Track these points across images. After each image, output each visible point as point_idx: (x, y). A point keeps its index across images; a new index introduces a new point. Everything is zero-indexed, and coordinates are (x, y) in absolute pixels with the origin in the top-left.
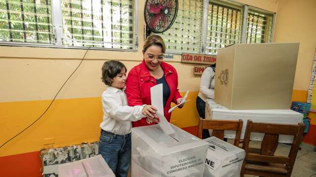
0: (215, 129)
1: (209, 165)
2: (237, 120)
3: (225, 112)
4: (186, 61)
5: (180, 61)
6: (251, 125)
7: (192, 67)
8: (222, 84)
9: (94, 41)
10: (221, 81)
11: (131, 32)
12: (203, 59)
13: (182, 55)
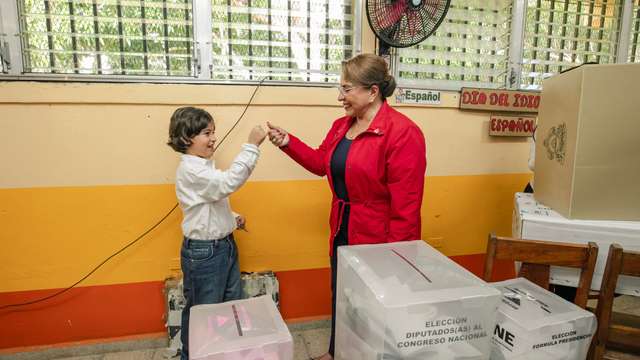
0: (526, 261)
1: (503, 341)
2: (583, 242)
3: (553, 224)
4: (470, 106)
5: (457, 106)
6: (619, 257)
7: (486, 119)
8: (552, 158)
9: (271, 69)
10: (549, 151)
11: (348, 47)
12: (511, 100)
13: (460, 92)
